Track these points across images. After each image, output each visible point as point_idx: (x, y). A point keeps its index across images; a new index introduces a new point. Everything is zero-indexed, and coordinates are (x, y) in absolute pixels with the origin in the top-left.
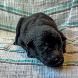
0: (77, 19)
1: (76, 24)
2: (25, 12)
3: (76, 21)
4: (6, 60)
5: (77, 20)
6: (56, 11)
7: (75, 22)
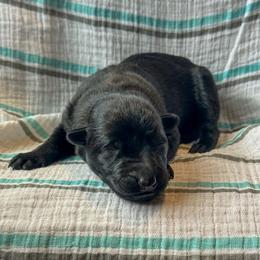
0: (256, 56)
1: (252, 71)
2: (101, 10)
3: (253, 60)
4: (50, 181)
5: (257, 59)
6: (194, 29)
7: (250, 63)
